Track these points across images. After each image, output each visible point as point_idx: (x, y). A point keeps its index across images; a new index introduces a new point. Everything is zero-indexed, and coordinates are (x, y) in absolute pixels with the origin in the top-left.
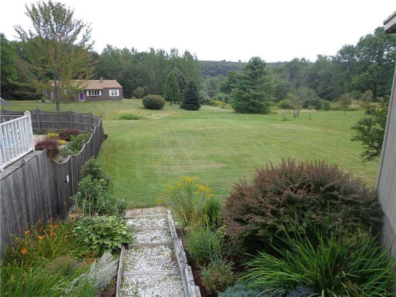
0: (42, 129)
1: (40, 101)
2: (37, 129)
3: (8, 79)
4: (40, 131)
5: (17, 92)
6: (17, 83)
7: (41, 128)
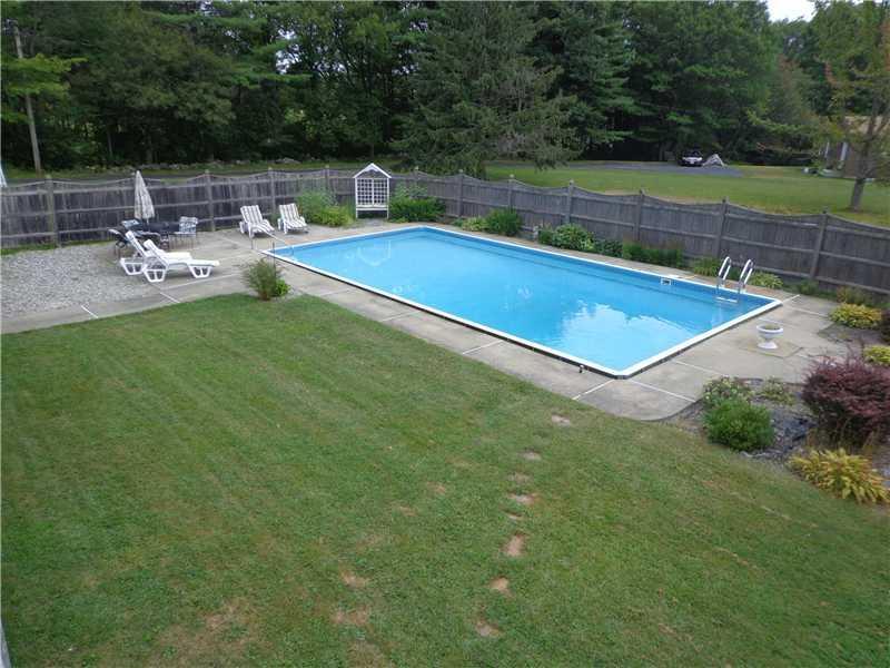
0: (820, 278)
1: (807, 170)
2: (805, 275)
3: (749, 112)
4: (814, 285)
5: (759, 146)
6: (767, 123)
7: (817, 273)
